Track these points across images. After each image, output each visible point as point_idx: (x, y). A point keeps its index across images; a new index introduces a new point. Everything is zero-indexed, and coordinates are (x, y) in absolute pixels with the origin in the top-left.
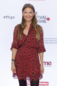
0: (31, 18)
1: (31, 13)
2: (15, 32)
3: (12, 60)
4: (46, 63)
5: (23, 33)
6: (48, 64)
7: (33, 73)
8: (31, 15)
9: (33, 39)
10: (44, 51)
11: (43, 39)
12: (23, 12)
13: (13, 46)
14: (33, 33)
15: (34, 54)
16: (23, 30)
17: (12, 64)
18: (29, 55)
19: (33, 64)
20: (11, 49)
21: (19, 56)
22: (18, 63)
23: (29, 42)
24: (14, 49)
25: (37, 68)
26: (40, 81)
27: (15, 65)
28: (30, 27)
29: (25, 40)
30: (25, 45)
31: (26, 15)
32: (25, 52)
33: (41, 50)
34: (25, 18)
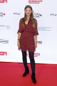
0: (30, 14)
1: (30, 11)
2: (20, 23)
3: (18, 39)
4: (39, 42)
5: (25, 23)
6: (40, 42)
7: (31, 48)
8: (30, 12)
9: (31, 27)
10: (38, 34)
11: (37, 27)
12: (25, 10)
13: (19, 31)
14: (31, 24)
15: (32, 36)
16: (25, 21)
17: (18, 42)
18: (28, 37)
19: (31, 42)
20: (18, 33)
21: (22, 37)
22: (22, 41)
23: (28, 29)
24: (19, 33)
25: (33, 45)
26: (35, 52)
27: (20, 43)
28: (29, 20)
29: (26, 28)
30: (26, 30)
31: (27, 12)
32: (26, 35)
33: (35, 34)
34: (26, 14)
